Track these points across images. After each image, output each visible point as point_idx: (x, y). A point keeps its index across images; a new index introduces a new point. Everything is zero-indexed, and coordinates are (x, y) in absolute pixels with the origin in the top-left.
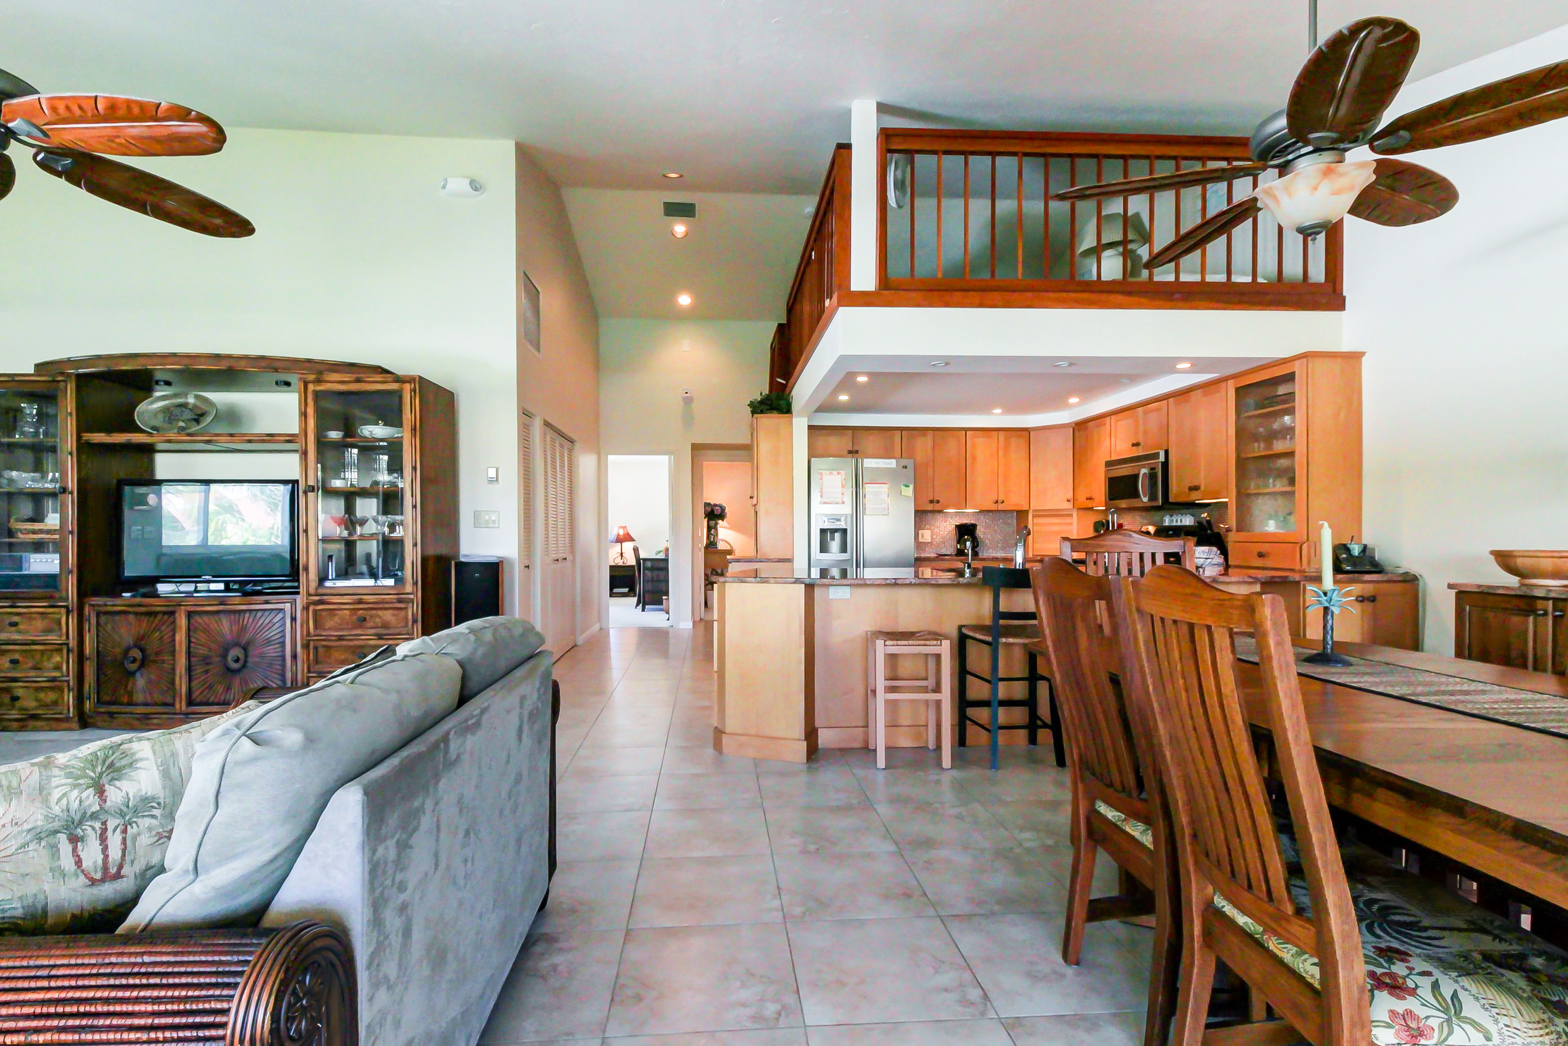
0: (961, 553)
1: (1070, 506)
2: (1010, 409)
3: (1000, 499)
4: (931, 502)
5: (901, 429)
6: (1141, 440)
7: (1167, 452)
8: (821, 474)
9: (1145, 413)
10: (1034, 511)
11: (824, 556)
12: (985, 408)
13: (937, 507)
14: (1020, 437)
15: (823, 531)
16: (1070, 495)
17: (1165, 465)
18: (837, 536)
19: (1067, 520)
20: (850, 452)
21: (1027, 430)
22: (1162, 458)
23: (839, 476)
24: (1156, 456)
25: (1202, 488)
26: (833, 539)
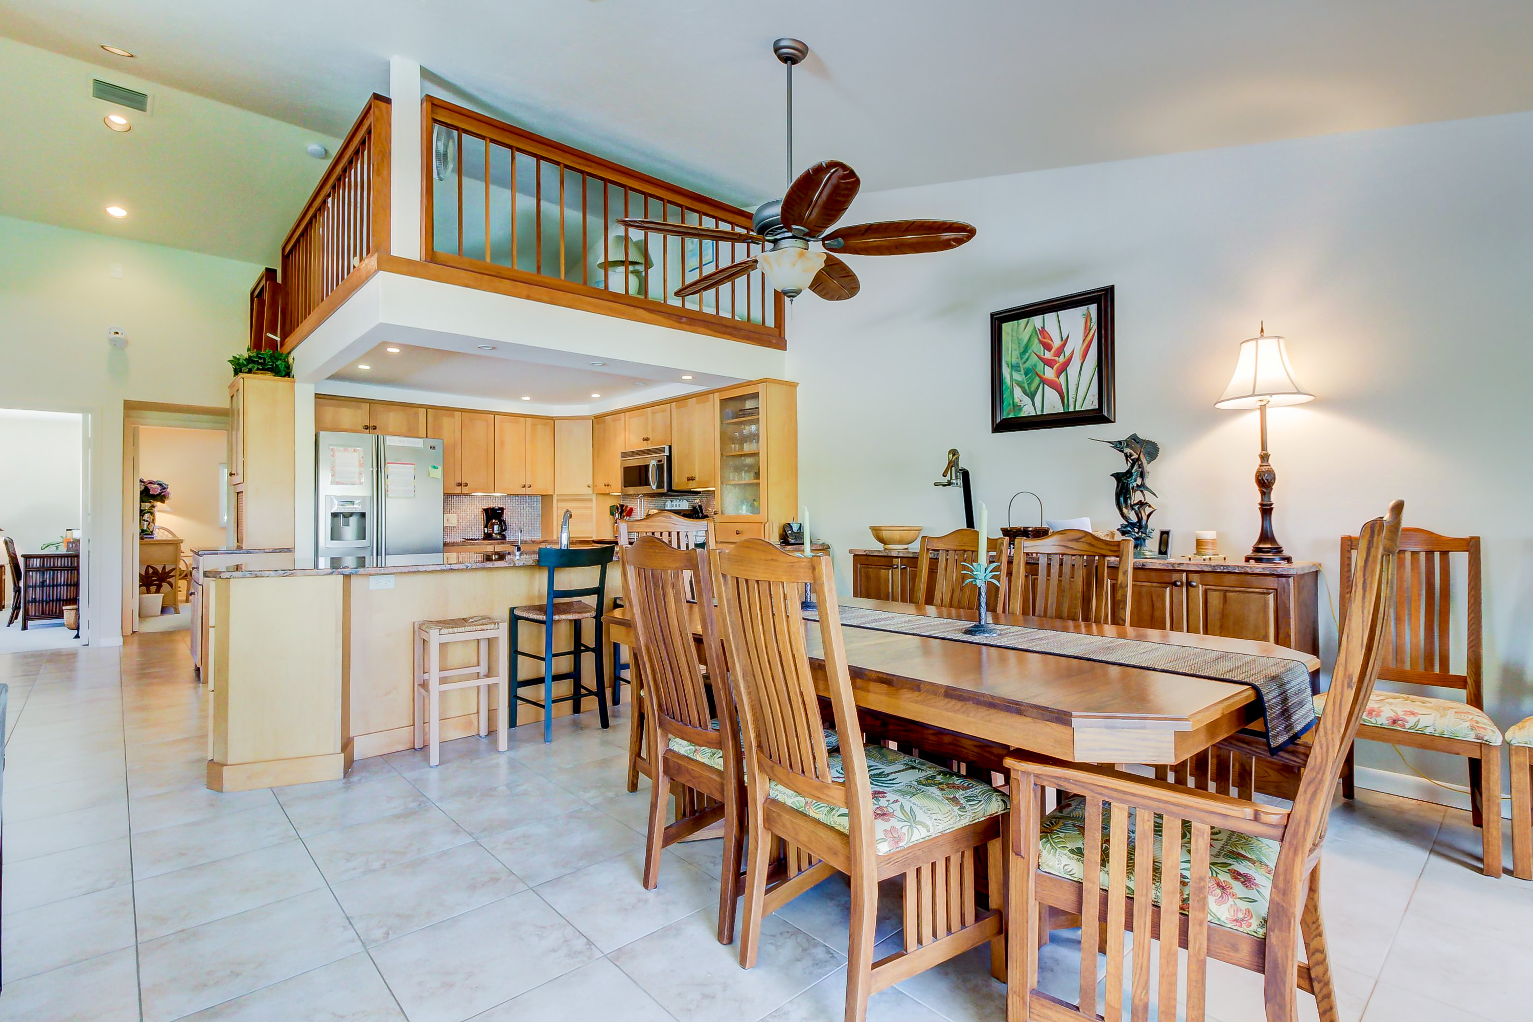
0: (488, 537)
1: (590, 491)
2: (538, 397)
3: (527, 485)
4: (460, 485)
5: (427, 407)
6: (650, 436)
7: (670, 447)
8: (332, 450)
9: (653, 413)
10: (557, 495)
11: (335, 543)
12: (515, 395)
13: (465, 490)
14: (545, 425)
15: (335, 515)
16: (590, 482)
17: (669, 458)
18: (353, 520)
19: (588, 504)
20: (367, 428)
21: (553, 419)
22: (667, 453)
23: (356, 454)
24: (662, 450)
25: (697, 479)
26: (347, 524)
